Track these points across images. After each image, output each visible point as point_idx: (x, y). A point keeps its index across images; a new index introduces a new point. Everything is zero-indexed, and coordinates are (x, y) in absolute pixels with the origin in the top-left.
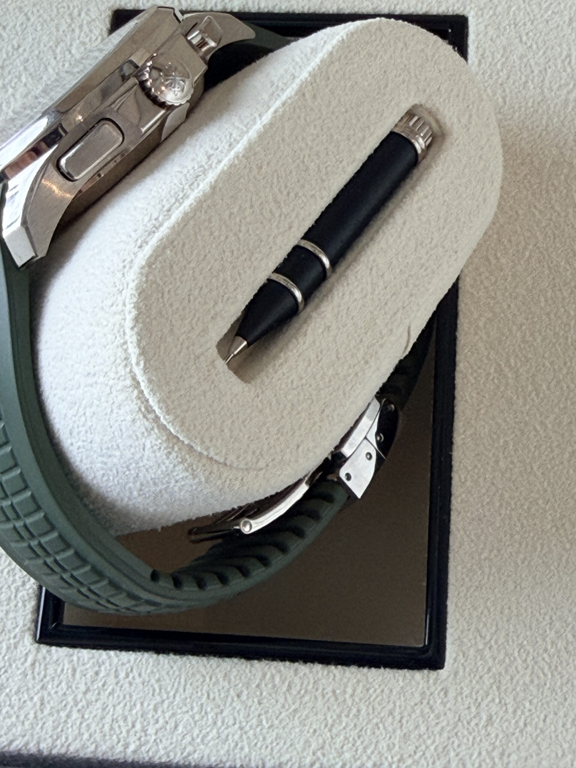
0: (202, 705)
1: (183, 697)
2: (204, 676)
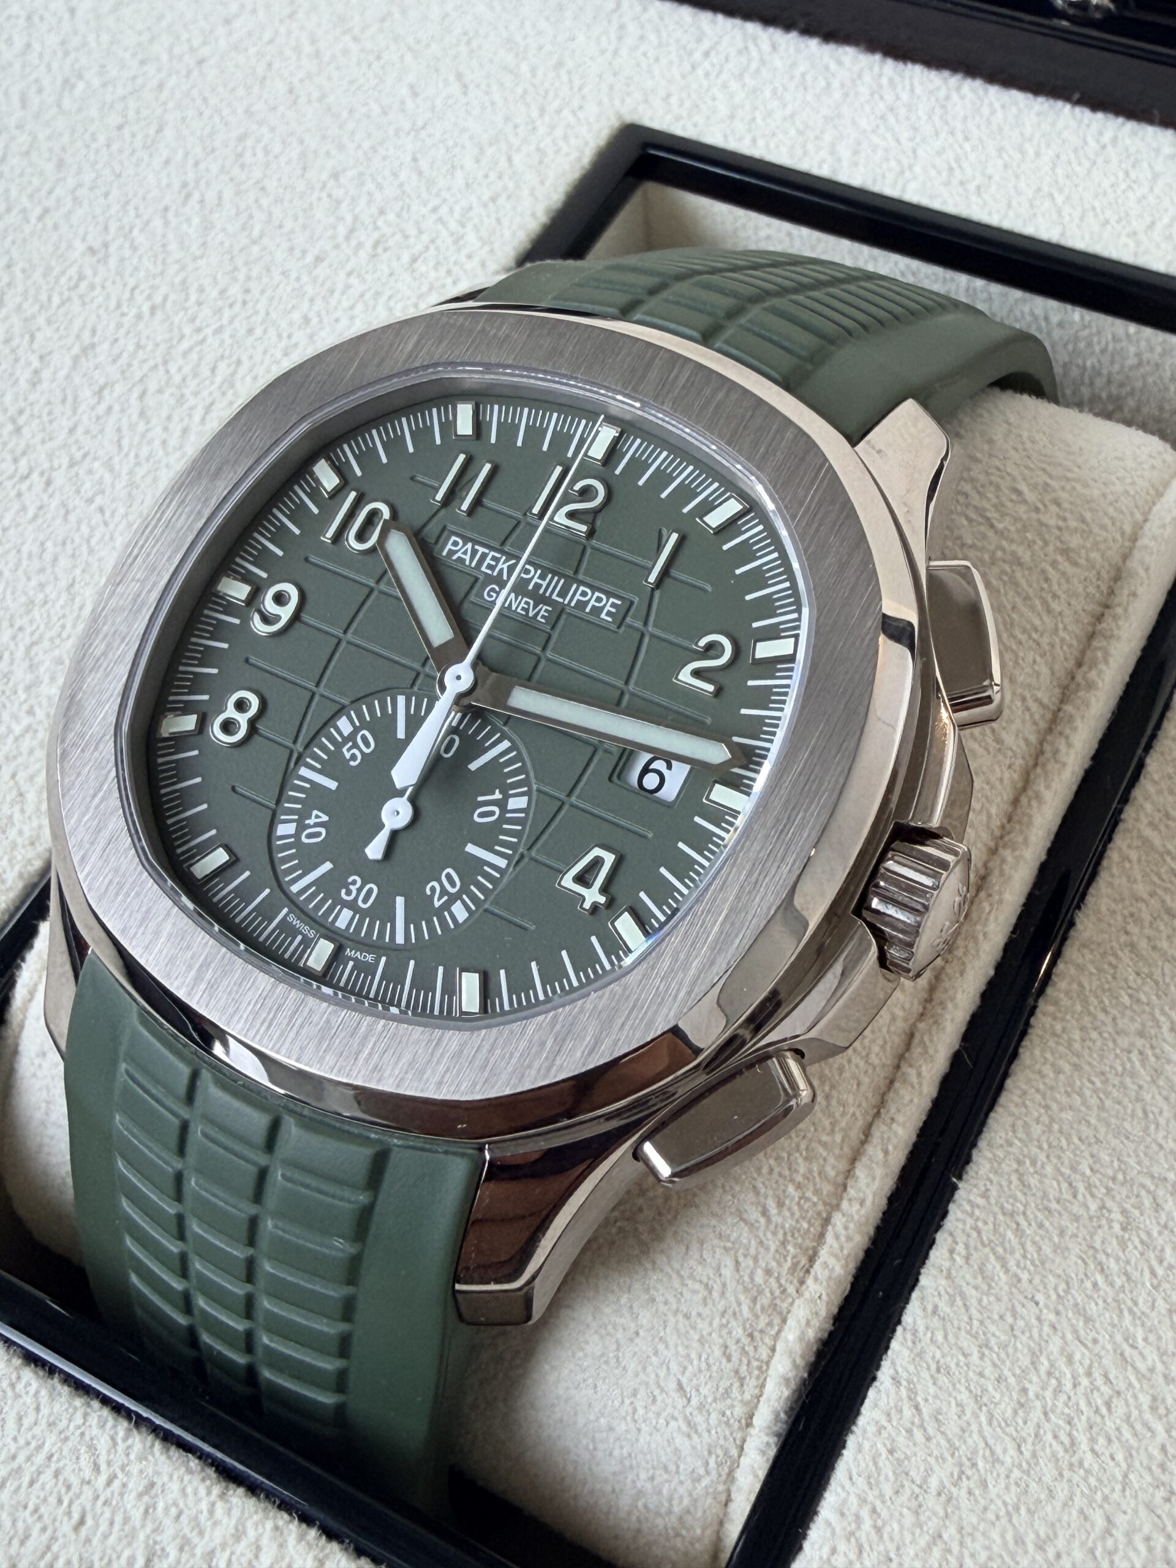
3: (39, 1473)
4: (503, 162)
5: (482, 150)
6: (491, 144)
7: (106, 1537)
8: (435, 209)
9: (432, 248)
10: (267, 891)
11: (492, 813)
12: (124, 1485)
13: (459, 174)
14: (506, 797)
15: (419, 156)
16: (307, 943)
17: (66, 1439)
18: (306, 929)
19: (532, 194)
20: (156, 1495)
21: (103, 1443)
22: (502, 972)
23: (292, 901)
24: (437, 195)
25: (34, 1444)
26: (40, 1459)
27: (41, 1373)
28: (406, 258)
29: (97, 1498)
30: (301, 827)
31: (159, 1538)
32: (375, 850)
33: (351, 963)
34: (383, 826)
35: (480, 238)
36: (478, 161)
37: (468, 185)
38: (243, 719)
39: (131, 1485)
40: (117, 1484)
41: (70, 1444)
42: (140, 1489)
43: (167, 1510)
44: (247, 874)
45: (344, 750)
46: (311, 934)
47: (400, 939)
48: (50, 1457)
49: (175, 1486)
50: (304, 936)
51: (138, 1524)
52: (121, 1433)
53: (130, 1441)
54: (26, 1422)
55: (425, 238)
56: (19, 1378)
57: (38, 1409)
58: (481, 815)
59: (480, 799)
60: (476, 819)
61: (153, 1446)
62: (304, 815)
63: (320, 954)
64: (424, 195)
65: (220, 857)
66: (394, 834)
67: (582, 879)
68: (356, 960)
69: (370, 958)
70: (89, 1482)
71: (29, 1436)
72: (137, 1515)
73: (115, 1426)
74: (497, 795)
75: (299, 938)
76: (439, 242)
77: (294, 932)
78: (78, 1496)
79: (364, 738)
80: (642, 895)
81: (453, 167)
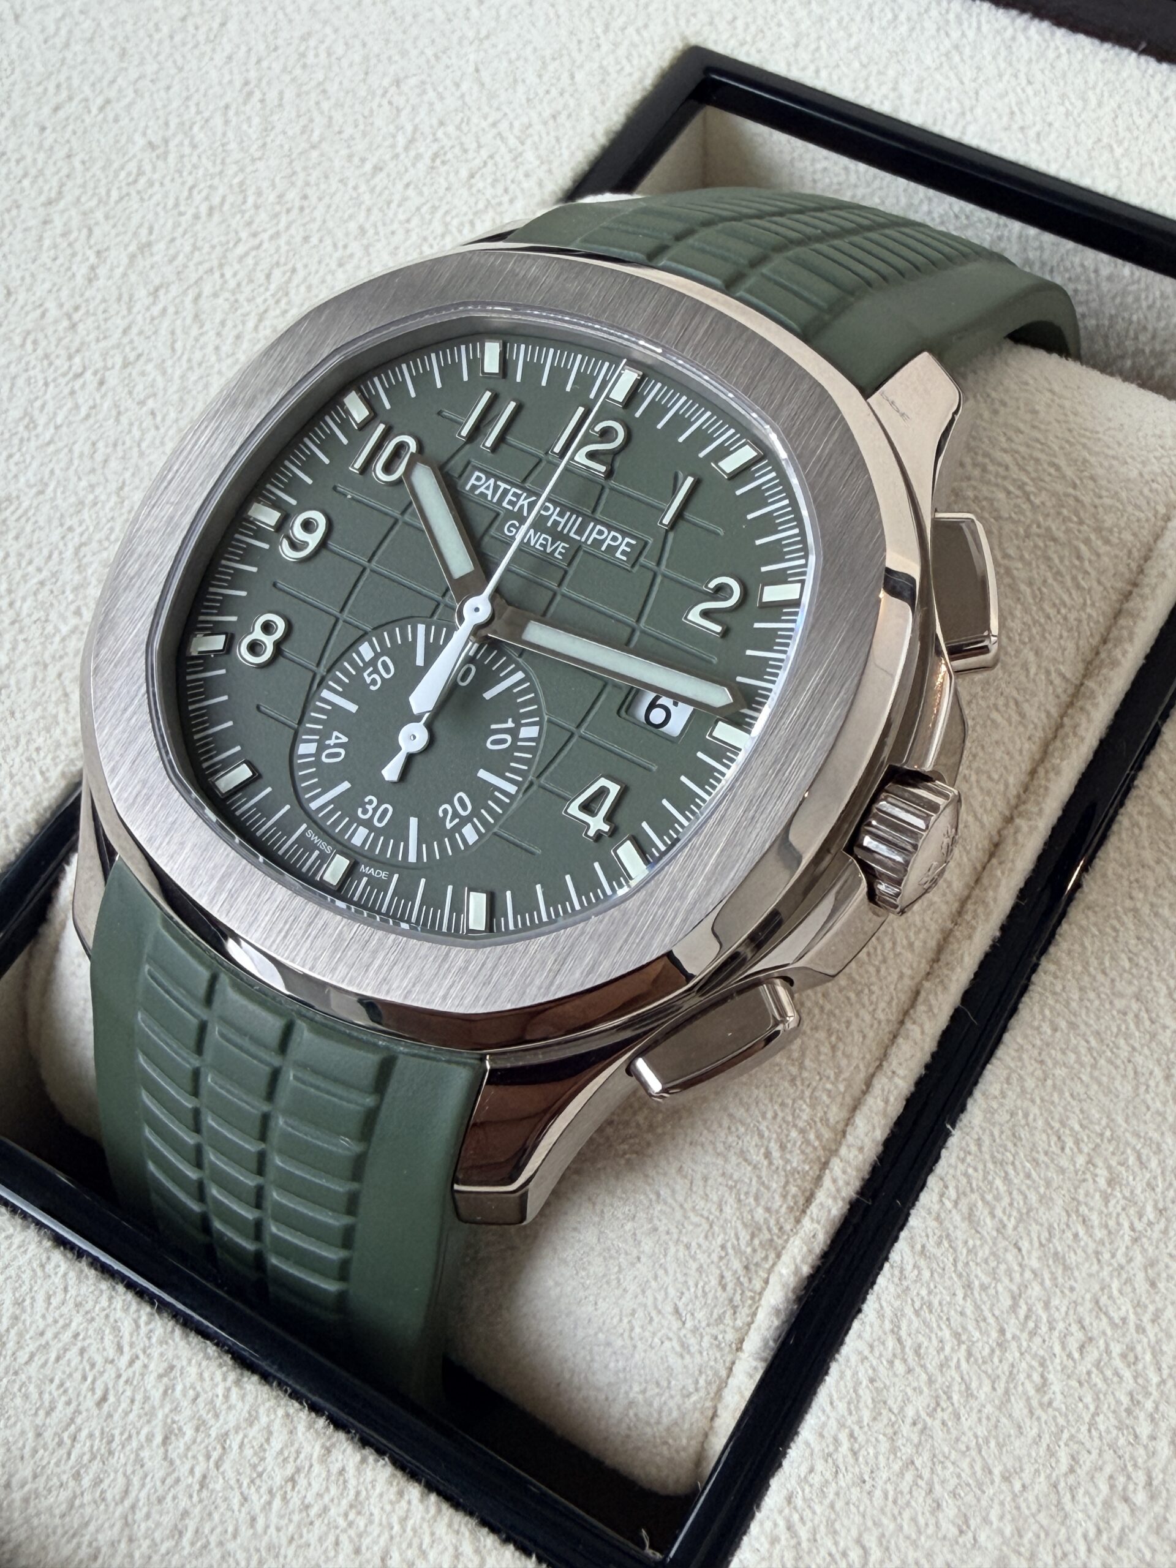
0: (77, 1412)
1: (48, 1371)
2: (120, 1349)
3: (66, 1350)
4: (565, 76)
5: (544, 65)
6: (554, 59)
7: (127, 1413)
8: (494, 125)
9: (490, 163)
10: (287, 807)
11: (504, 741)
12: (145, 1366)
13: (521, 89)
14: (519, 726)
15: (481, 67)
16: (324, 858)
17: (93, 1319)
18: (323, 845)
19: (592, 114)
20: (175, 1378)
21: (126, 1327)
22: (508, 894)
23: (309, 816)
24: (498, 109)
25: (61, 1322)
26: (67, 1336)
27: (70, 1255)
28: (464, 173)
29: (119, 1376)
30: (321, 748)
31: (176, 1418)
32: (391, 772)
33: (365, 879)
34: (399, 749)
35: (539, 157)
36: (540, 76)
37: (528, 100)
38: (269, 641)
39: (152, 1367)
40: (138, 1365)
41: (95, 1324)
42: (161, 1371)
43: (184, 1393)
44: (269, 789)
45: (365, 675)
46: (328, 850)
47: (412, 858)
48: (76, 1336)
49: (193, 1370)
50: (321, 851)
51: (157, 1403)
52: (144, 1318)
53: (152, 1326)
54: (55, 1302)
55: (484, 153)
56: (49, 1258)
57: (66, 1290)
58: (494, 742)
59: (493, 727)
60: (489, 746)
61: (173, 1331)
62: (325, 735)
63: (335, 870)
64: (486, 109)
65: (243, 773)
66: (410, 757)
67: (586, 807)
68: (369, 876)
69: (383, 875)
70: (112, 1361)
71: (57, 1315)
72: (156, 1395)
73: (138, 1311)
74: (510, 724)
75: (317, 853)
76: (497, 158)
77: (311, 847)
78: (102, 1373)
79: (384, 664)
80: (645, 825)
81: (515, 81)
